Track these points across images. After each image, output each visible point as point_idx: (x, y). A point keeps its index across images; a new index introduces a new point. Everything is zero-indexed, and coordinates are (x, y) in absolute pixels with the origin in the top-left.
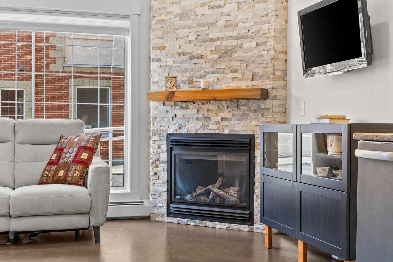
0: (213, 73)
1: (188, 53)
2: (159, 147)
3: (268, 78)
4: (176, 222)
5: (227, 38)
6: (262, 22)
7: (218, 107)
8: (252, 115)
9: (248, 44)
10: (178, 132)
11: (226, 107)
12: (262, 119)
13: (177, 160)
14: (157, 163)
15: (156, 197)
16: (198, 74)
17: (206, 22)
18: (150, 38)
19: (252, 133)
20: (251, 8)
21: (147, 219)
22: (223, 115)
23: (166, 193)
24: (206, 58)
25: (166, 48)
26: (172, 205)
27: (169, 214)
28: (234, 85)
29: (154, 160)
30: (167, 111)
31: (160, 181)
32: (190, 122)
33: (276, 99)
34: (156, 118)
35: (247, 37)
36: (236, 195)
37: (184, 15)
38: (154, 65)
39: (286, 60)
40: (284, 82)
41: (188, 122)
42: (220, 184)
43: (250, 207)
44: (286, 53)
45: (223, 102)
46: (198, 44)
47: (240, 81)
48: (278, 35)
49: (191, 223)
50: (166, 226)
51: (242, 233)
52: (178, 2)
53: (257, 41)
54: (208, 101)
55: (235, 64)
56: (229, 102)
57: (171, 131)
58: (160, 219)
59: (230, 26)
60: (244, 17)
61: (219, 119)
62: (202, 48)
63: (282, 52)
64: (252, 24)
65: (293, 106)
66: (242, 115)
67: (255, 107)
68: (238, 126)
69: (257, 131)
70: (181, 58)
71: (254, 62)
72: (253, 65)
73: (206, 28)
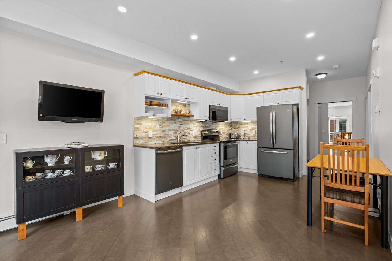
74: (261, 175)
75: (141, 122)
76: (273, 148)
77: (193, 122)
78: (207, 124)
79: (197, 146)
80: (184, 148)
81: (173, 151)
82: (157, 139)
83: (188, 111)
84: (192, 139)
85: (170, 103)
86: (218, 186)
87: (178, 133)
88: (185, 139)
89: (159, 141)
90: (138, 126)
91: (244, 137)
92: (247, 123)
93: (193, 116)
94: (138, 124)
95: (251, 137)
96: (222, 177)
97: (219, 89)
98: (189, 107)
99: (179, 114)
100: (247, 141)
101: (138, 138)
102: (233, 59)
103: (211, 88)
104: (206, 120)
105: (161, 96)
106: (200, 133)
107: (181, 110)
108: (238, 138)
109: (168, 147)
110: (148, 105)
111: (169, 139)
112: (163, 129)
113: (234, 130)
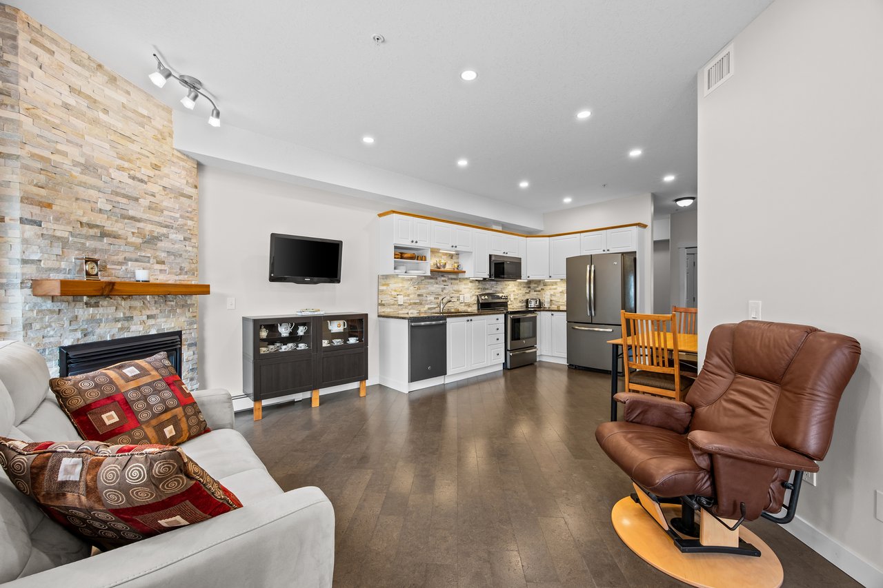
0: (136, 260)
1: (97, 226)
5: (152, 222)
7: (144, 303)
9: (174, 235)
10: (81, 342)
11: (153, 302)
12: (188, 314)
16: (115, 258)
17: (125, 193)
19: (180, 329)
22: (149, 313)
24: (126, 239)
25: (53, 207)
28: (163, 278)
30: (60, 311)
32: (102, 325)
34: (31, 324)
35: (173, 228)
37: (89, 169)
38: (27, 231)
41: (99, 325)
45: (149, 298)
46: (115, 218)
53: (185, 235)
55: (163, 255)
56: (156, 297)
57: (67, 342)
59: (157, 210)
60: (170, 205)
61: (145, 317)
62: (119, 225)
67: (182, 302)
68: (163, 323)
69: (185, 326)
70: (85, 230)
71: (181, 255)
72: (181, 259)
73: (124, 201)
74: (573, 365)
75: (387, 281)
76: (591, 323)
77: (465, 282)
78: (488, 285)
79: (469, 318)
80: (448, 320)
81: (434, 323)
83: (456, 265)
84: (462, 308)
85: (428, 255)
86: (502, 381)
87: (441, 298)
88: (452, 307)
89: (413, 309)
90: (384, 288)
91: (551, 305)
92: (556, 283)
93: (465, 272)
94: (383, 285)
95: (562, 305)
96: (509, 367)
97: (507, 229)
98: (458, 258)
99: (442, 269)
100: (553, 313)
101: (384, 305)
102: (524, 184)
103: (494, 227)
104: (485, 279)
105: (417, 244)
106: (475, 298)
107: (445, 264)
108: (540, 307)
109: (426, 317)
110: (398, 258)
112: (419, 292)
113: (533, 294)
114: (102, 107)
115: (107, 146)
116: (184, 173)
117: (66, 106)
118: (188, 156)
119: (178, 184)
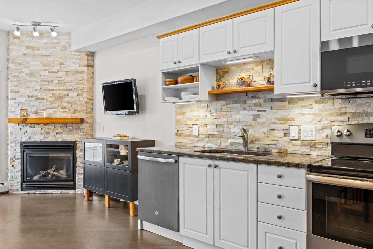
0: (51, 108)
1: (35, 96)
2: (15, 150)
3: (84, 112)
4: (27, 193)
5: (60, 90)
6: (80, 83)
7: (55, 127)
8: (75, 131)
9: (72, 94)
10: (28, 141)
11: (59, 127)
12: (80, 134)
13: (28, 157)
14: (14, 159)
15: (13, 179)
16: (42, 108)
17: (46, 80)
18: (8, 85)
19: (75, 141)
20: (73, 75)
21: (7, 193)
22: (57, 131)
23: (20, 177)
24: (47, 100)
25: (20, 92)
26: (24, 184)
27: (22, 189)
28: (64, 116)
29: (11, 158)
30: (21, 129)
31: (16, 170)
32: (36, 135)
33: (88, 123)
34: (13, 133)
35: (71, 90)
36: (65, 174)
37: (32, 75)
38: (11, 102)
39: (93, 103)
40: (92, 114)
41: (35, 135)
42: (55, 169)
43: (74, 180)
44: (93, 100)
45: (57, 125)
46: (42, 92)
47: (68, 113)
48: (89, 91)
49: (38, 192)
50: (20, 196)
51: (69, 195)
52: (28, 67)
53: (77, 93)
54: (48, 124)
55: (65, 104)
56: (61, 125)
57: (23, 141)
58: (16, 193)
59: (62, 84)
60: (70, 80)
61: (55, 134)
62: (44, 94)
63: (91, 99)
64: (74, 84)
65: (97, 127)
66: (69, 131)
67: (76, 127)
68: (67, 137)
69: (78, 140)
70: (30, 99)
71: (76, 103)
72: (75, 105)
73: (47, 83)
75: (183, 110)
79: (213, 162)
80: (182, 159)
82: (207, 140)
84: (297, 149)
88: (273, 145)
89: (212, 143)
111: (230, 141)
112: (219, 122)
114: (36, 48)
115: (39, 63)
116: (78, 61)
117: (24, 54)
118: (81, 52)
119: (74, 68)
